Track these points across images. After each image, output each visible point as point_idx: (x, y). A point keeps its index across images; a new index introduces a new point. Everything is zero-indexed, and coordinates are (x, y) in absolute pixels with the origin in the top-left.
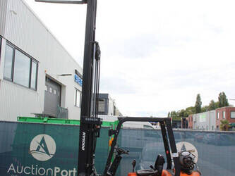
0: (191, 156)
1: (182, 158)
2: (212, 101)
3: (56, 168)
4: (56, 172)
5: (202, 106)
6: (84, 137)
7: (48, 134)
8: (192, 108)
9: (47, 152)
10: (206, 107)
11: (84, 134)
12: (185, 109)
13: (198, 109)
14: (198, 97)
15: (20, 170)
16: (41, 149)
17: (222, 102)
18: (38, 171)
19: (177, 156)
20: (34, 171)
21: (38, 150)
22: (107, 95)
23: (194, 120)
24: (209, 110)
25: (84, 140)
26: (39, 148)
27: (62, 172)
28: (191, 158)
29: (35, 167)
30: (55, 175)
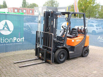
3: (14, 38)
4: (14, 40)
18: (4, 41)
21: (3, 29)
27: (17, 40)
29: (2, 39)
30: (14, 42)
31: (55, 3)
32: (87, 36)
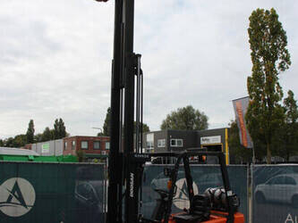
2: (47, 129)
5: (35, 134)
6: (132, 179)
7: (25, 178)
8: (22, 136)
10: (39, 135)
12: (14, 137)
14: (31, 124)
17: (58, 130)
31: (197, 118)
32: (236, 216)
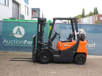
0: (84, 34)
1: (80, 35)
2: (91, 12)
3: (25, 41)
4: (25, 42)
6: (39, 26)
9: (21, 34)
11: (40, 25)
12: (77, 16)
13: (83, 16)
14: (84, 10)
15: (9, 42)
16: (18, 33)
17: (95, 12)
18: (17, 42)
19: (78, 34)
20: (15, 42)
21: (17, 33)
22: (39, 9)
23: (81, 21)
24: (89, 16)
25: (39, 28)
26: (17, 32)
27: (28, 42)
28: (84, 35)
29: (16, 40)
30: (25, 44)
